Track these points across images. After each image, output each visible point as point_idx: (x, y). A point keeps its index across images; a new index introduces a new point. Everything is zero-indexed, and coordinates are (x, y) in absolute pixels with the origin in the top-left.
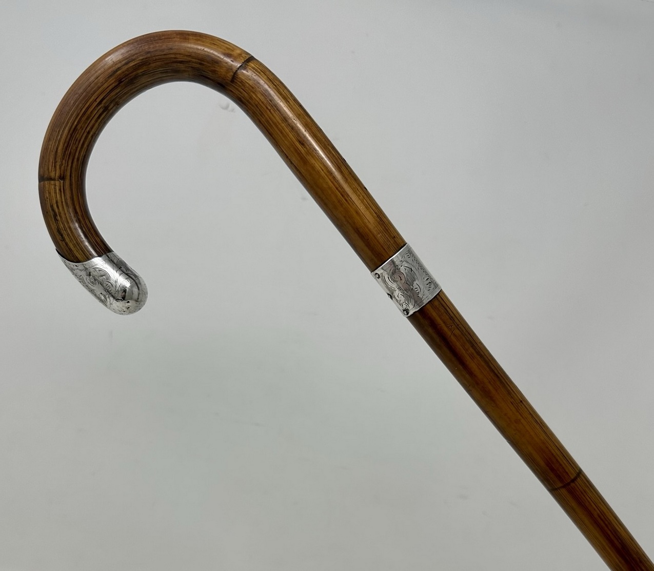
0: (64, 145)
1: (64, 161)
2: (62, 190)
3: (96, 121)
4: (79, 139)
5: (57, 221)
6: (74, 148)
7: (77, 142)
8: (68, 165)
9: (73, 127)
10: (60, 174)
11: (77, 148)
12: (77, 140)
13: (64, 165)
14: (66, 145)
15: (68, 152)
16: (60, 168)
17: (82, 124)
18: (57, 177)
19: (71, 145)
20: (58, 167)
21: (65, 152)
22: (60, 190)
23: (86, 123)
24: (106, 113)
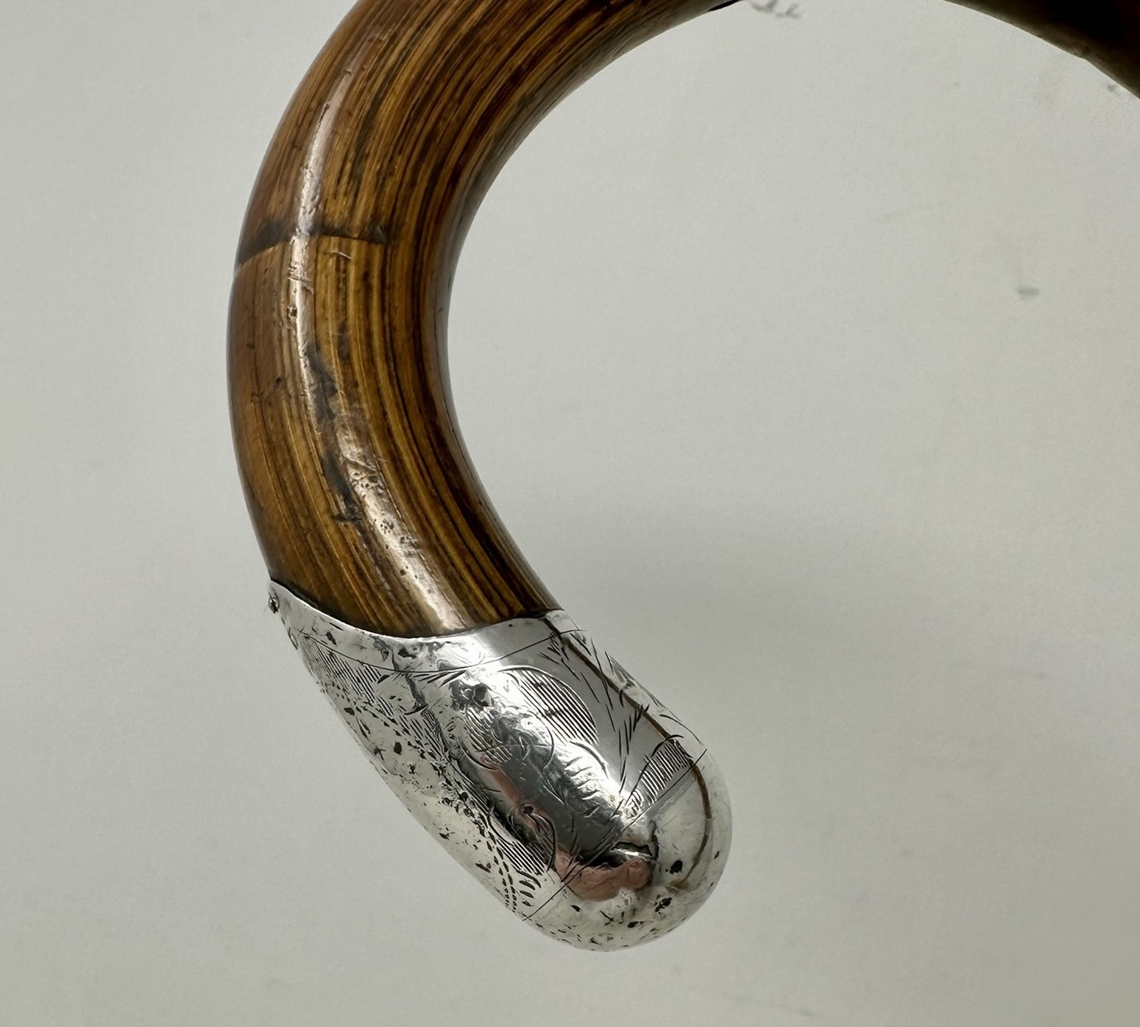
0: (411, 92)
1: (400, 161)
2: (375, 282)
3: (556, 39)
4: (476, 86)
5: (332, 416)
6: (452, 117)
7: (468, 99)
8: (413, 183)
9: (464, 28)
10: (376, 209)
11: (463, 121)
12: (467, 89)
13: (398, 178)
14: (419, 94)
15: (421, 128)
16: (379, 187)
17: (499, 25)
18: (357, 221)
19: (445, 99)
20: (368, 177)
21: (412, 122)
22: (365, 277)
23: (518, 26)
24: (596, 15)
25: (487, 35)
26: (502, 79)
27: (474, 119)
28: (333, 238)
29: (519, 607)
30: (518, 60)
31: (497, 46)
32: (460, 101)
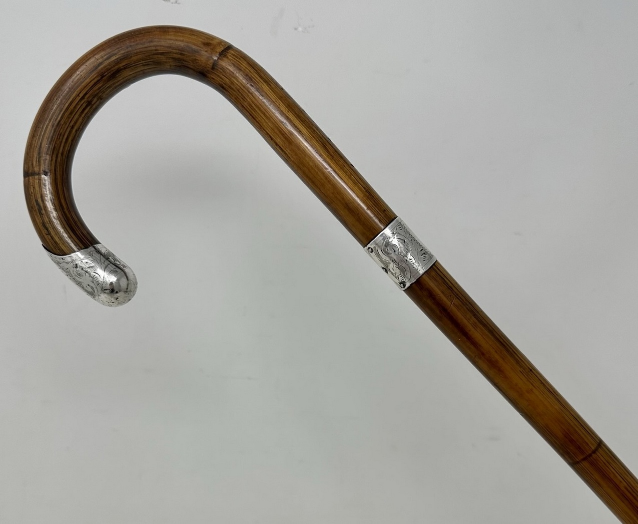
5: (42, 215)
6: (58, 142)
7: (61, 138)
8: (52, 160)
12: (60, 135)
15: (52, 147)
17: (65, 119)
18: (41, 172)
20: (42, 162)
23: (70, 118)
24: (89, 107)
25: (62, 122)
26: (69, 129)
27: (64, 140)
28: (30, 177)
29: (83, 247)
30: (72, 124)
31: (65, 123)
32: (59, 138)
